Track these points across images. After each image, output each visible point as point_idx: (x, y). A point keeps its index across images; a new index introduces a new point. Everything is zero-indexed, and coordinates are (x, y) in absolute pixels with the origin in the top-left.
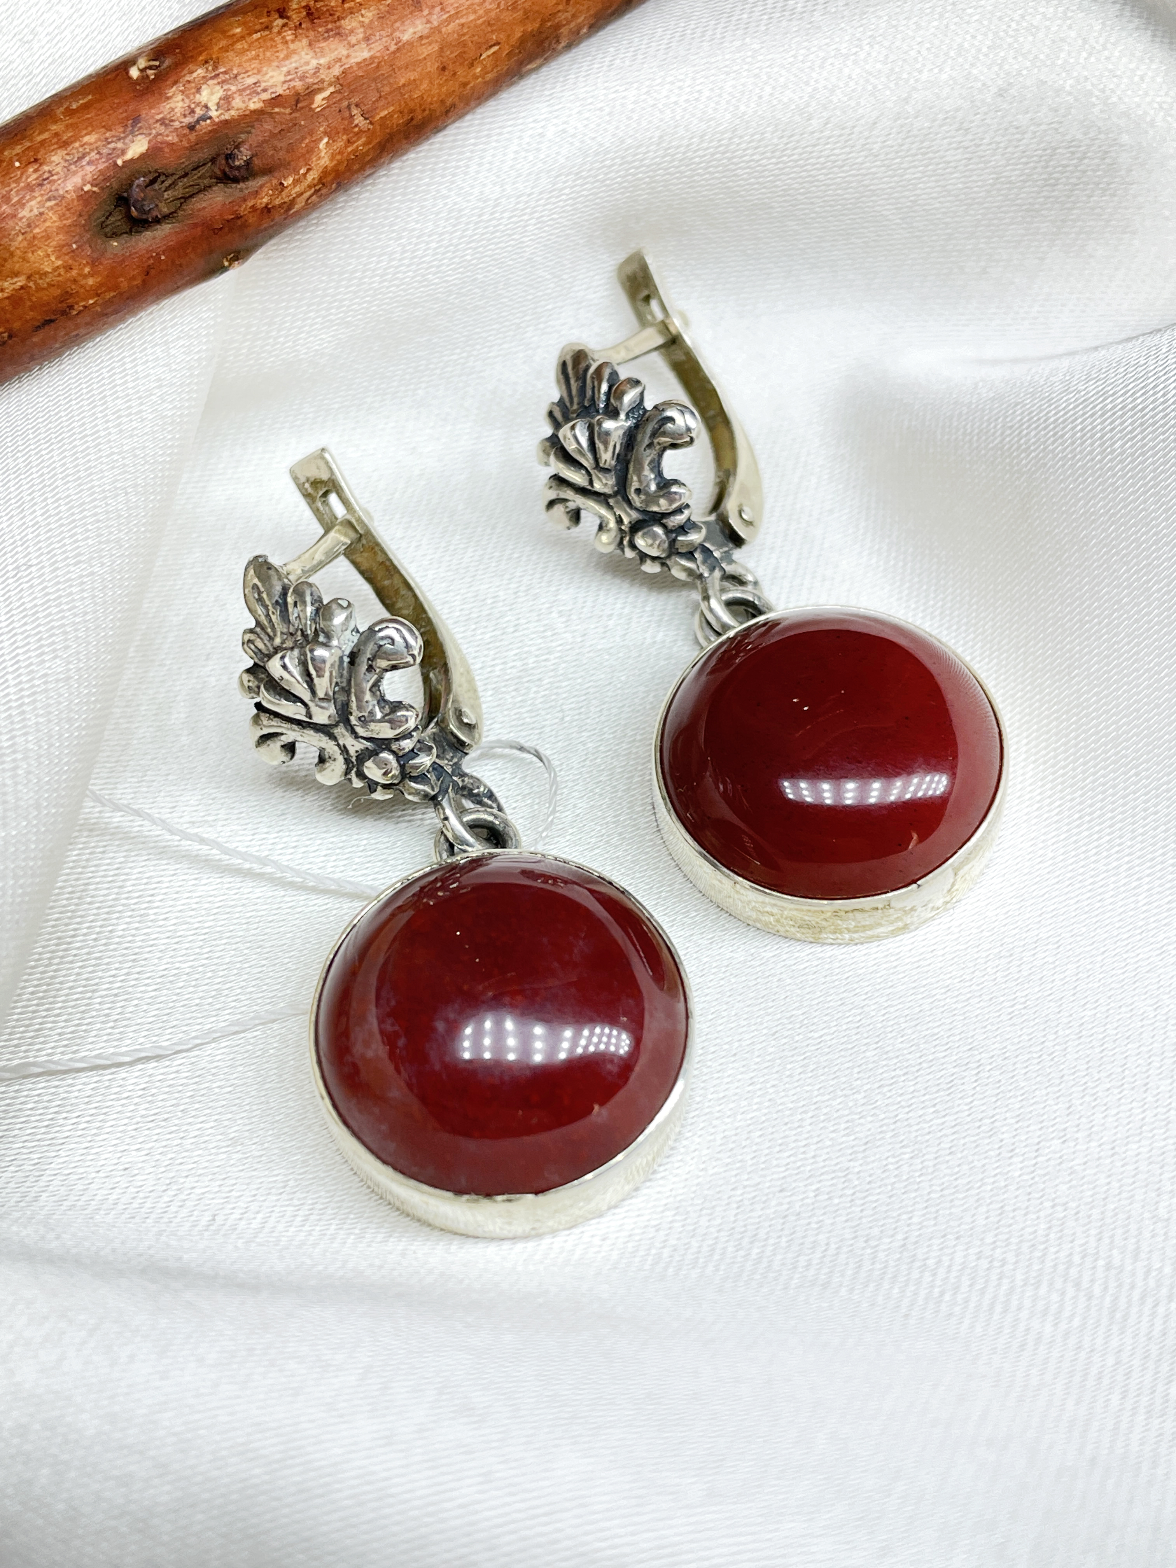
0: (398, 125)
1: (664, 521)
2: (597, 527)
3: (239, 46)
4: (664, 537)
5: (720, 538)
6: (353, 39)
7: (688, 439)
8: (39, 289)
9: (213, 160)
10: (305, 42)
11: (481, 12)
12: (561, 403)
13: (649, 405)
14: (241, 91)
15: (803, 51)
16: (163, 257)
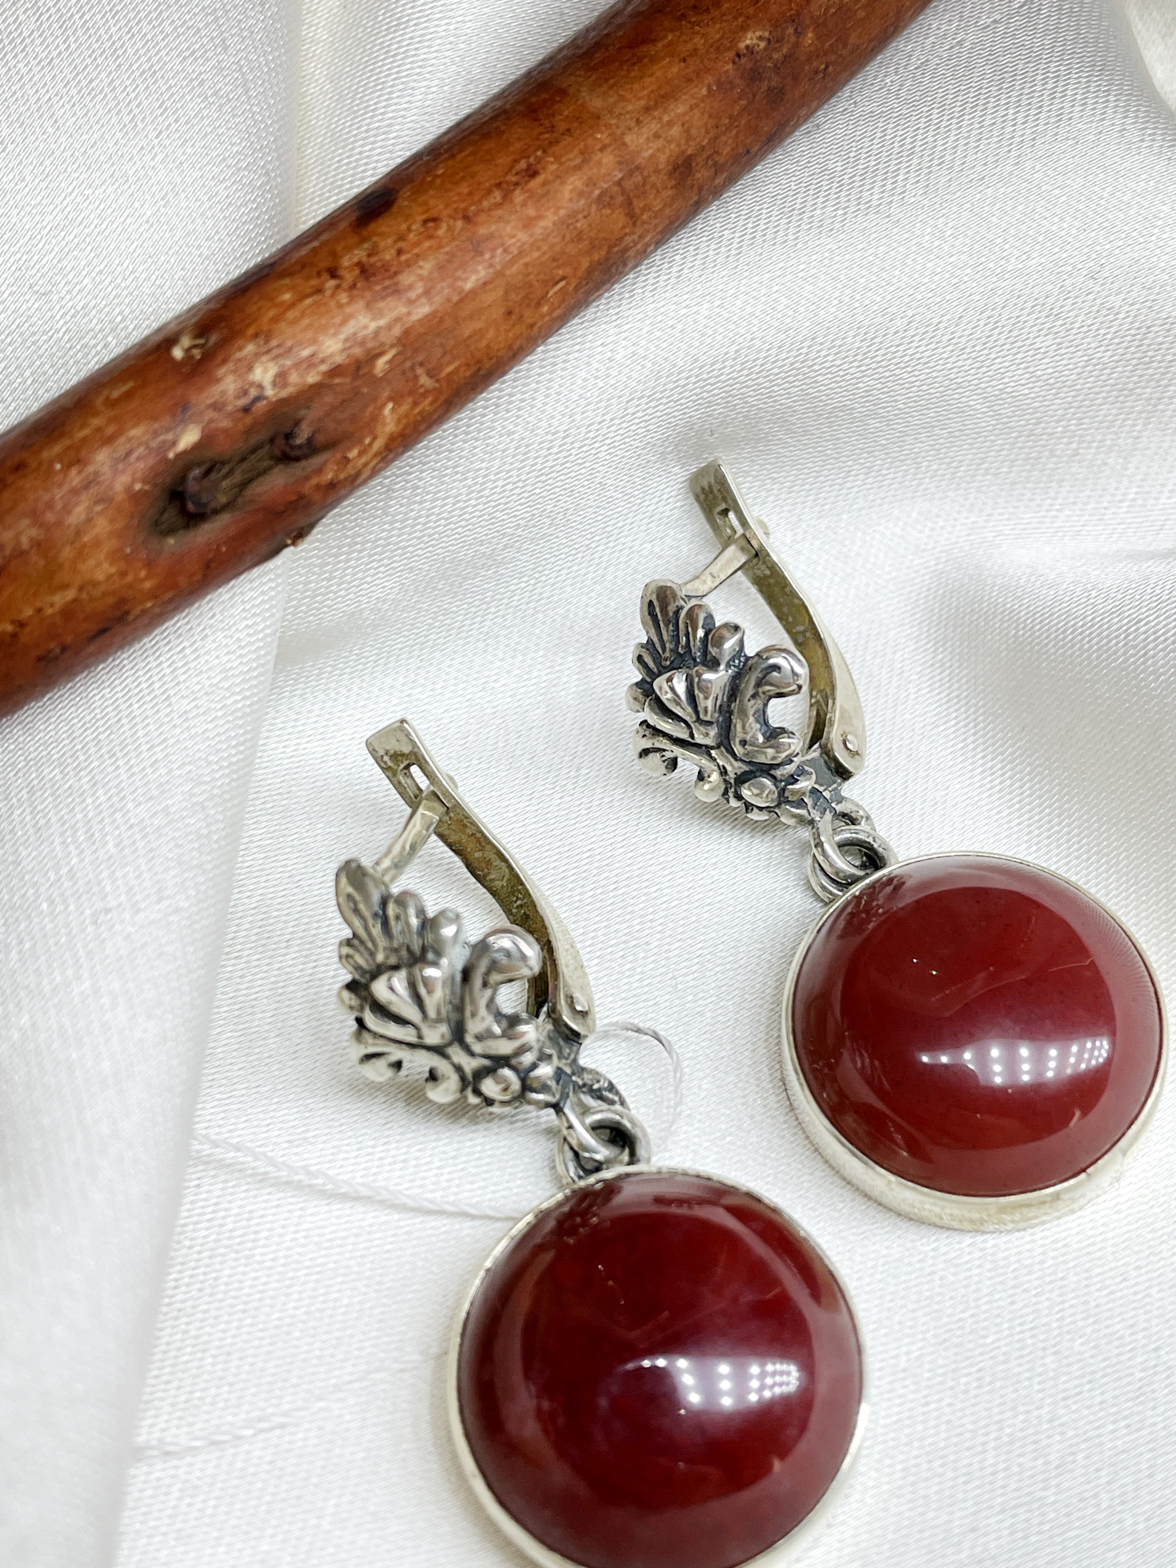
0: (465, 377)
1: (772, 772)
2: (695, 777)
3: (291, 315)
4: (773, 788)
5: (827, 774)
6: (413, 295)
7: (794, 687)
8: (92, 599)
9: (272, 440)
10: (361, 304)
11: (545, 248)
12: (649, 645)
13: (750, 651)
14: (297, 365)
15: (882, 249)
16: (224, 549)
